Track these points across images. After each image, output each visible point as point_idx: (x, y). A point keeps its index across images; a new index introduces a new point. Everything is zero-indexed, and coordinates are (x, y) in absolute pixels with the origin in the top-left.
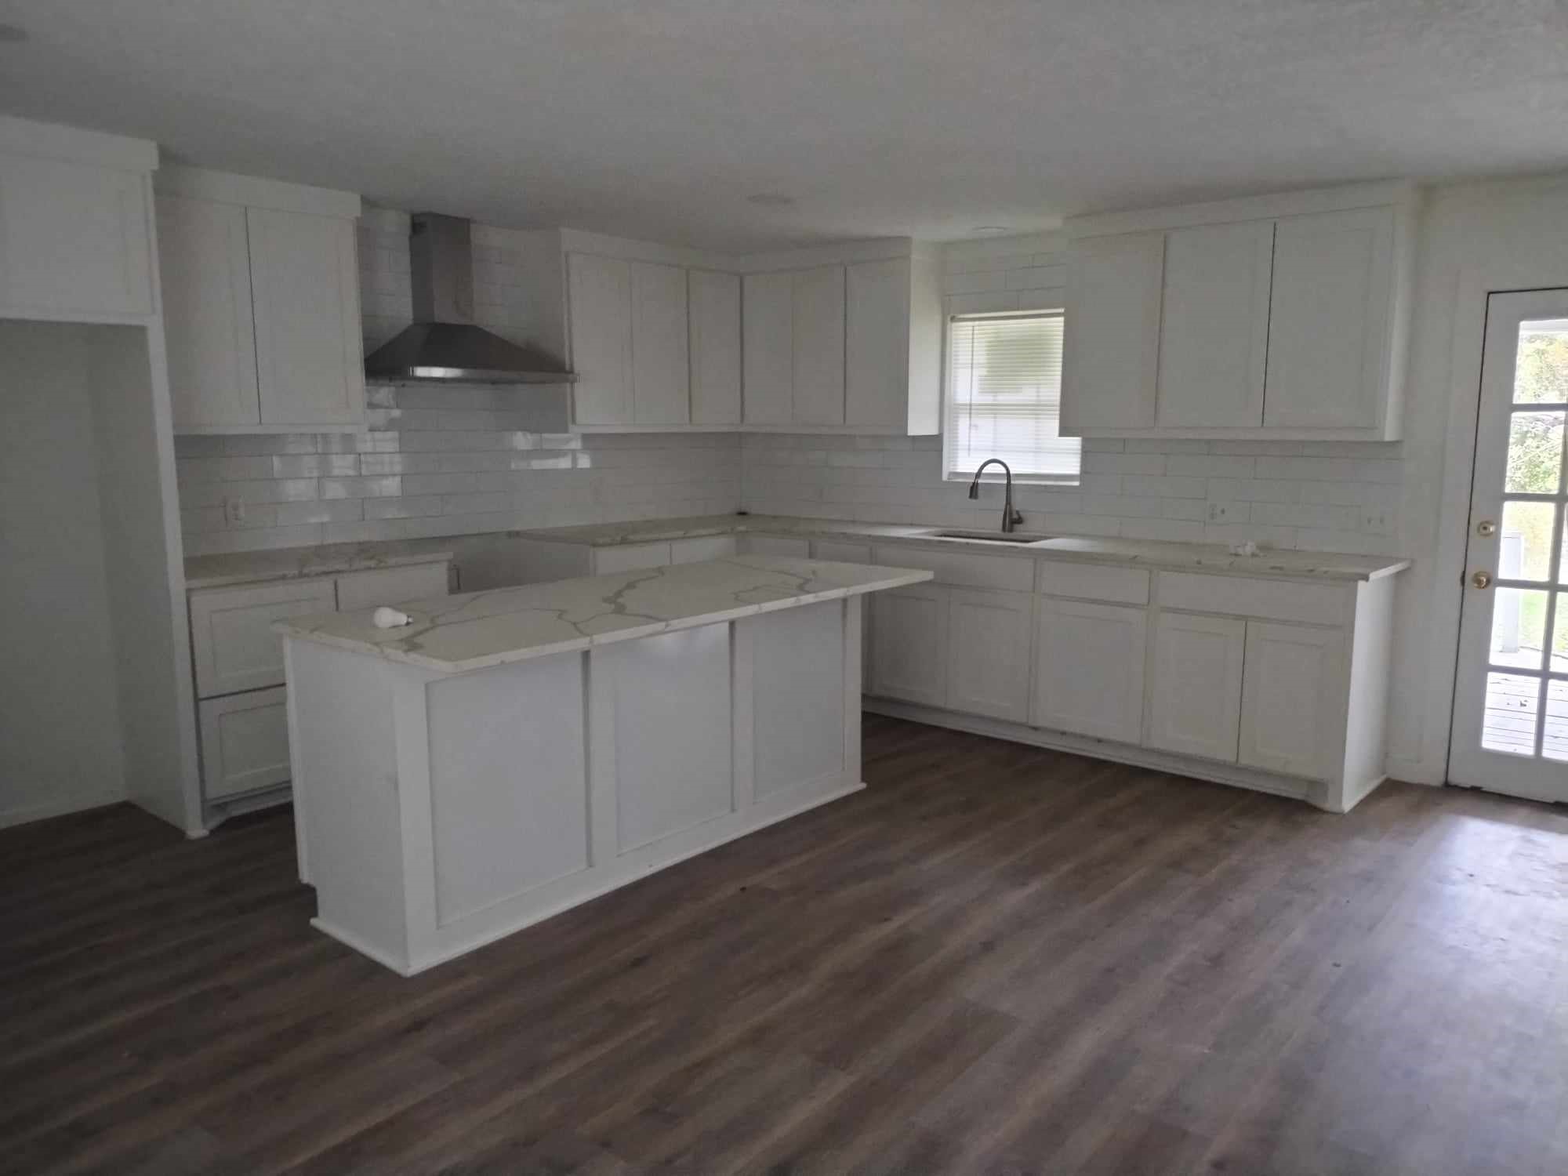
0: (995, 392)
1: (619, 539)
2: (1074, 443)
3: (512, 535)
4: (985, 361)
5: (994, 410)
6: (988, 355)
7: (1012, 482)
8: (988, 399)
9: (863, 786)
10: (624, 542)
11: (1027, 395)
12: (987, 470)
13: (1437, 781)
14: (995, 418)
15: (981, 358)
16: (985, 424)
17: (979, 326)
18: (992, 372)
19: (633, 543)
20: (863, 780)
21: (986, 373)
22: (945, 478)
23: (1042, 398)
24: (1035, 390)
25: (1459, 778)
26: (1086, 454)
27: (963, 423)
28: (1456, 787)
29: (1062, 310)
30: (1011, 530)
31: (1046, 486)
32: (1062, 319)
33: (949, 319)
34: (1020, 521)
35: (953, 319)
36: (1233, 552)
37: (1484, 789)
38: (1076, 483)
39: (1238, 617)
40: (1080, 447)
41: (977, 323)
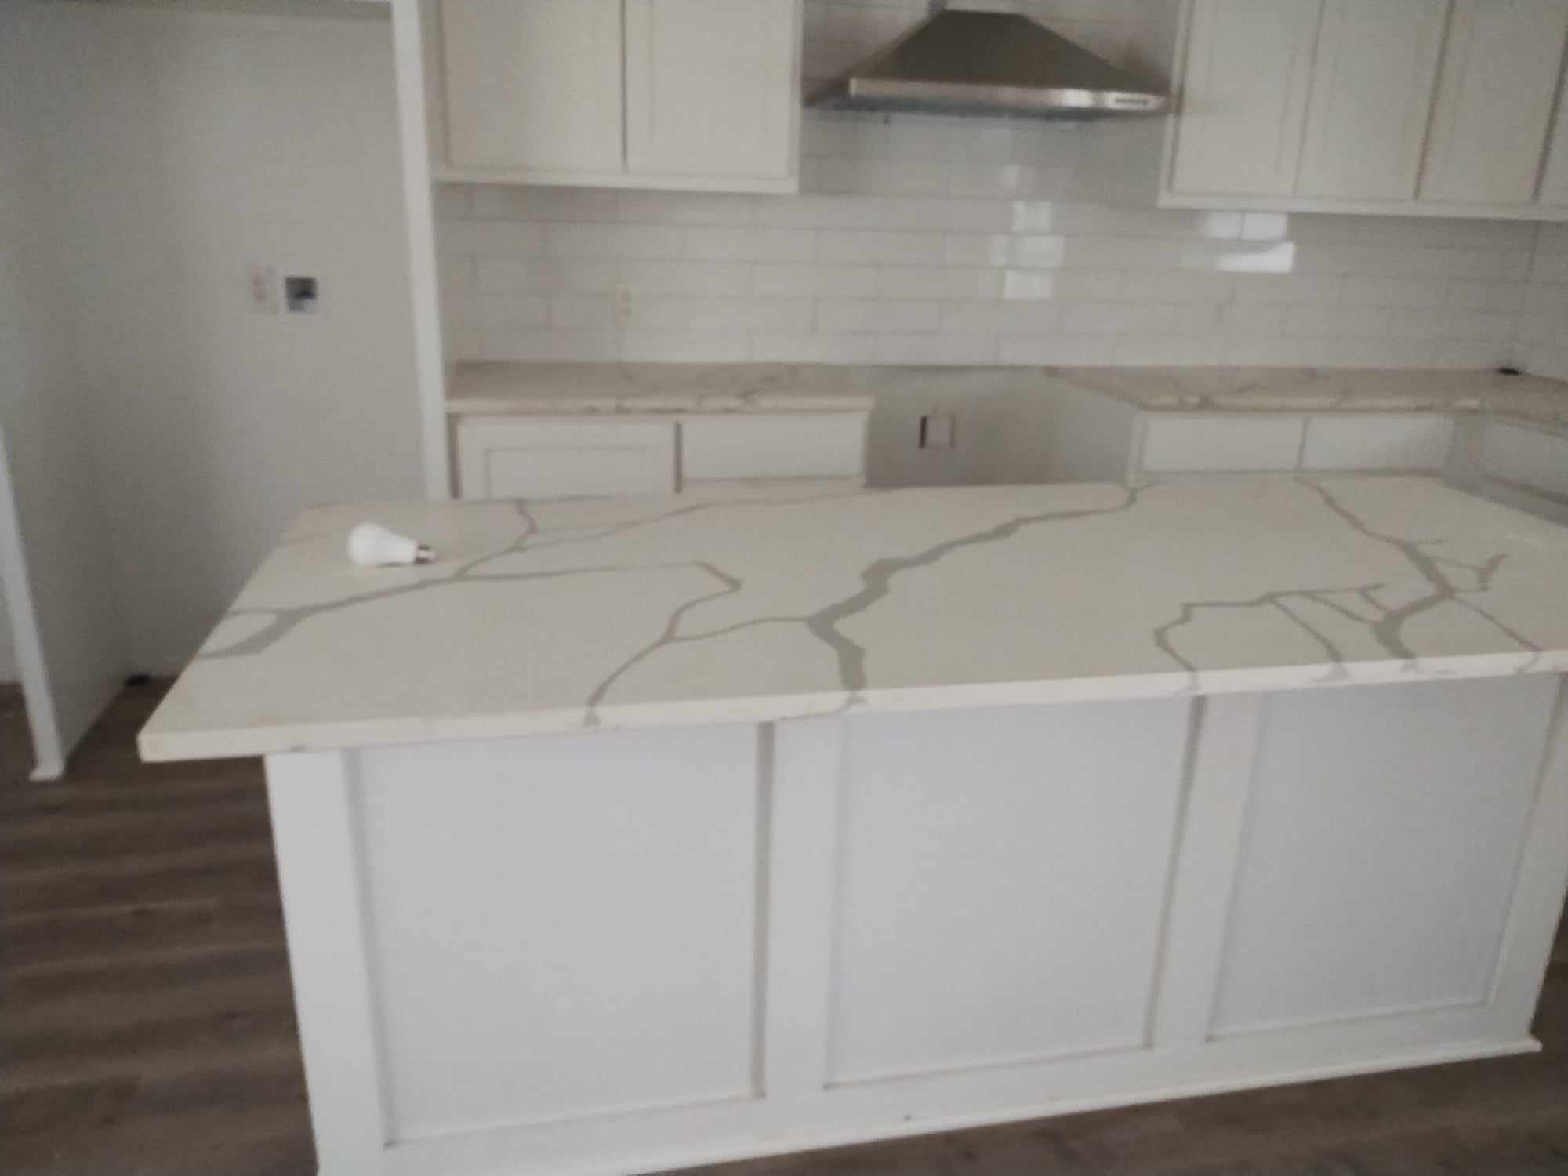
1: (1193, 400)
3: (1052, 372)
9: (1533, 1045)
10: (1205, 405)
19: (1220, 409)
20: (1537, 1028)
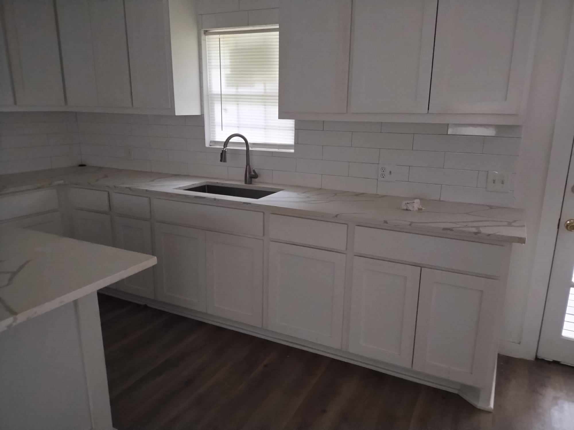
0: (237, 86)
2: (290, 123)
4: (229, 64)
5: (237, 98)
6: (230, 59)
7: (250, 149)
8: (232, 91)
11: (258, 88)
12: (233, 140)
13: (531, 357)
14: (238, 104)
15: (226, 61)
16: (231, 108)
17: (223, 38)
18: (235, 71)
21: (229, 73)
22: (207, 145)
23: (267, 91)
24: (263, 85)
25: (545, 354)
26: (298, 130)
27: (217, 107)
28: (543, 360)
29: (277, 27)
30: (250, 183)
31: (272, 152)
32: (278, 33)
33: (202, 32)
34: (256, 176)
35: (206, 33)
36: (405, 208)
37: (561, 363)
38: (292, 151)
39: (415, 265)
40: (294, 126)
41: (221, 36)
